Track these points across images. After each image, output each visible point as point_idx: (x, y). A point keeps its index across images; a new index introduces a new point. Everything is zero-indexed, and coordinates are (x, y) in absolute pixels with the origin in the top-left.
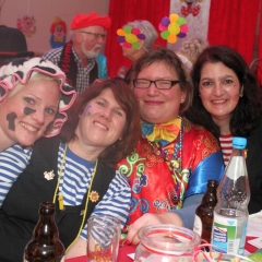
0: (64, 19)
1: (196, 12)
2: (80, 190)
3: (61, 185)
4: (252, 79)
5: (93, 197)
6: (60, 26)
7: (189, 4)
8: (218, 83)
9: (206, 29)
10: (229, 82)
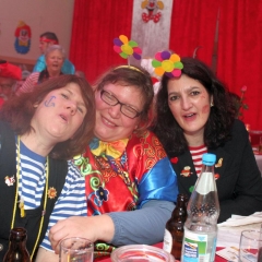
0: (28, 24)
1: (157, 19)
2: (38, 189)
3: (20, 189)
4: (220, 88)
5: (51, 193)
6: (24, 30)
7: (151, 11)
8: (184, 96)
9: (168, 35)
10: (196, 93)
